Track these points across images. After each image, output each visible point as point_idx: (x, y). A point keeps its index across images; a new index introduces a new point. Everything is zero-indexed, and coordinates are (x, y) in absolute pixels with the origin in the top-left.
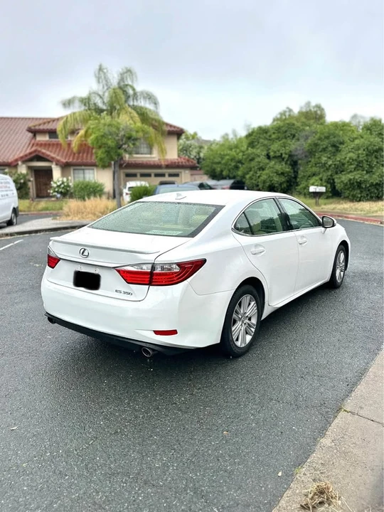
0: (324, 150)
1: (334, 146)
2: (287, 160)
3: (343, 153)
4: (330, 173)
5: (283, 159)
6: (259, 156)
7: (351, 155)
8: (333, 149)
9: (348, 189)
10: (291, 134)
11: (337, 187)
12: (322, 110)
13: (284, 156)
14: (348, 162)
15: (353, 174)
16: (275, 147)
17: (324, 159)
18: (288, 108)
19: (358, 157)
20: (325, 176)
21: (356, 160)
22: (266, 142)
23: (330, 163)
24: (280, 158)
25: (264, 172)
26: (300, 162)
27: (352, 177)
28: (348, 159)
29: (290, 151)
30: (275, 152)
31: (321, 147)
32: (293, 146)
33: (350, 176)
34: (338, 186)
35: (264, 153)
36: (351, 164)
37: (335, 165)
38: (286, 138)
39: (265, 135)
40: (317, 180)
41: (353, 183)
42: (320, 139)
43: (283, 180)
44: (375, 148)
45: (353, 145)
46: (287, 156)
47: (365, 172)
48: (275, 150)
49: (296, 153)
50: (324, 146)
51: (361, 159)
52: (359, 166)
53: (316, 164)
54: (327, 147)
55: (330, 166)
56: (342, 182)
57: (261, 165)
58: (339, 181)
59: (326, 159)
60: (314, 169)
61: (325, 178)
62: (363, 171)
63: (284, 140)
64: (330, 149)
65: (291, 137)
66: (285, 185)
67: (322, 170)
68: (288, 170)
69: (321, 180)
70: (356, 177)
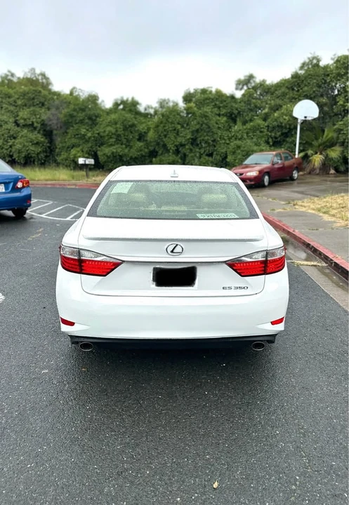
0: (82, 122)
1: (90, 118)
2: (40, 130)
3: (102, 126)
4: (90, 145)
5: (35, 128)
6: (6, 123)
7: (109, 129)
8: (90, 122)
9: (111, 162)
10: (40, 102)
11: (100, 160)
12: (47, 79)
13: (35, 124)
14: (108, 135)
15: (115, 147)
16: (24, 114)
17: (83, 131)
18: (9, 71)
19: (117, 131)
20: (86, 147)
21: (115, 134)
22: (12, 108)
23: (89, 135)
24: (31, 126)
25: (17, 141)
26: (55, 132)
27: (115, 151)
28: (107, 132)
29: (43, 120)
30: (25, 120)
31: (78, 119)
32: (44, 115)
33: (113, 149)
34: (102, 159)
35: (12, 120)
36: (111, 138)
37: (94, 137)
38: (34, 106)
39: (7, 99)
40: (78, 152)
41: (115, 157)
42: (75, 110)
43: (40, 150)
44: (130, 123)
45: (109, 120)
46: (39, 125)
47: (124, 146)
48: (26, 117)
49: (50, 123)
50: (81, 118)
51: (119, 133)
52: (118, 139)
53: (75, 136)
54: (84, 119)
55: (90, 138)
56: (104, 154)
57: (12, 133)
58: (102, 153)
59: (84, 130)
60: (74, 141)
61: (85, 150)
62: (122, 144)
63: (32, 108)
64: (87, 121)
65: (40, 105)
66: (42, 155)
67: (81, 142)
68: (42, 139)
69: (83, 151)
70: (119, 151)
